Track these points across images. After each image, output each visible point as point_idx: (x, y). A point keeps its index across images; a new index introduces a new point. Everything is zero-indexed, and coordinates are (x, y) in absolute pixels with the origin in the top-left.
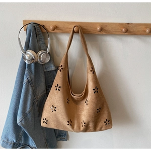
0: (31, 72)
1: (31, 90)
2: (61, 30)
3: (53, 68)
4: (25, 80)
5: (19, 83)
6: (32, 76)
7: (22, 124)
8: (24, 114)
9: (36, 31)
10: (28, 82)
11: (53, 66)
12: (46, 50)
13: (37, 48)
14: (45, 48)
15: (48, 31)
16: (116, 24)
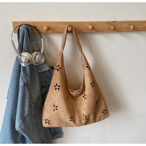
0: (27, 75)
1: (27, 93)
2: (53, 30)
3: (47, 69)
4: (21, 84)
5: (15, 87)
6: (28, 78)
7: (22, 129)
8: (23, 118)
9: (28, 32)
10: (25, 85)
11: (47, 66)
12: (40, 51)
13: (31, 50)
14: (38, 49)
15: (39, 33)
16: (104, 22)
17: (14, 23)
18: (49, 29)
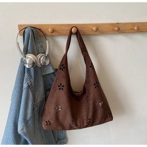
0: (31, 77)
1: (31, 95)
2: (57, 32)
3: (52, 71)
4: (25, 85)
5: (19, 89)
6: (32, 80)
7: (24, 132)
8: (26, 121)
9: (34, 35)
10: (29, 86)
11: (51, 68)
12: (44, 53)
13: (36, 52)
14: (43, 51)
15: (45, 35)
17: (20, 26)
18: (53, 31)
